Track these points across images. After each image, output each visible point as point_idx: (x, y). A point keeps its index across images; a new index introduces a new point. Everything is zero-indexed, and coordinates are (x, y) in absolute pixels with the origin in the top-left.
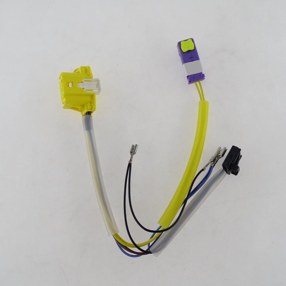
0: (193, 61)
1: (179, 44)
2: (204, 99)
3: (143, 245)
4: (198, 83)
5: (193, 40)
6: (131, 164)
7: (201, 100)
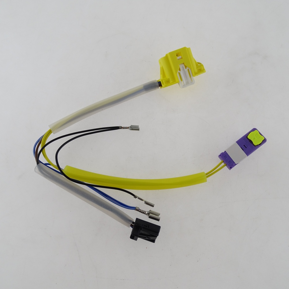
0: (243, 150)
1: (254, 130)
2: (207, 177)
3: (45, 156)
4: (223, 164)
5: (264, 141)
6: (119, 129)
7: (207, 174)
